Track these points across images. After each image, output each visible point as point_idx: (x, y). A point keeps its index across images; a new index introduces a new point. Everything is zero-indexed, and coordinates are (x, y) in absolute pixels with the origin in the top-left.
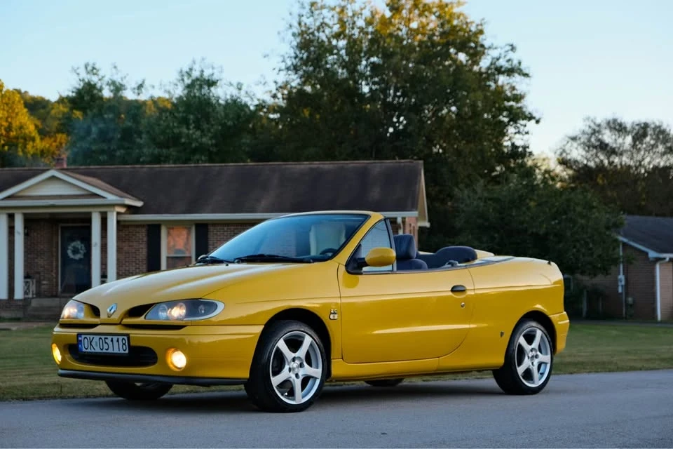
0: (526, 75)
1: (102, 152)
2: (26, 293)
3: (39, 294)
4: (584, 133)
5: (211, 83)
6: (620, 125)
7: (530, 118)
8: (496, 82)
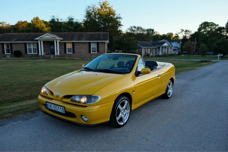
0: (122, 19)
1: (56, 30)
2: (44, 54)
3: (46, 54)
4: (130, 28)
5: (73, 19)
6: (135, 27)
7: (122, 25)
8: (117, 20)
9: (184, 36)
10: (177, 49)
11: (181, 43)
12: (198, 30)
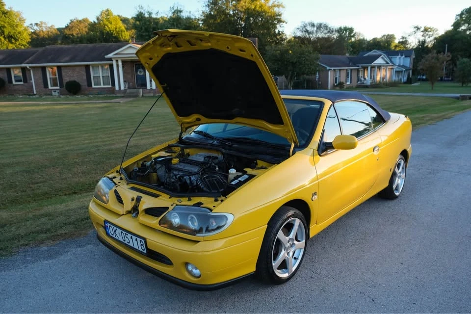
0: (284, 7)
1: (146, 36)
2: (125, 87)
3: (129, 88)
4: (301, 27)
5: (181, 12)
6: (313, 24)
7: (283, 22)
8: (273, 10)
9: (421, 40)
10: (404, 70)
11: (414, 57)
12: (452, 27)
